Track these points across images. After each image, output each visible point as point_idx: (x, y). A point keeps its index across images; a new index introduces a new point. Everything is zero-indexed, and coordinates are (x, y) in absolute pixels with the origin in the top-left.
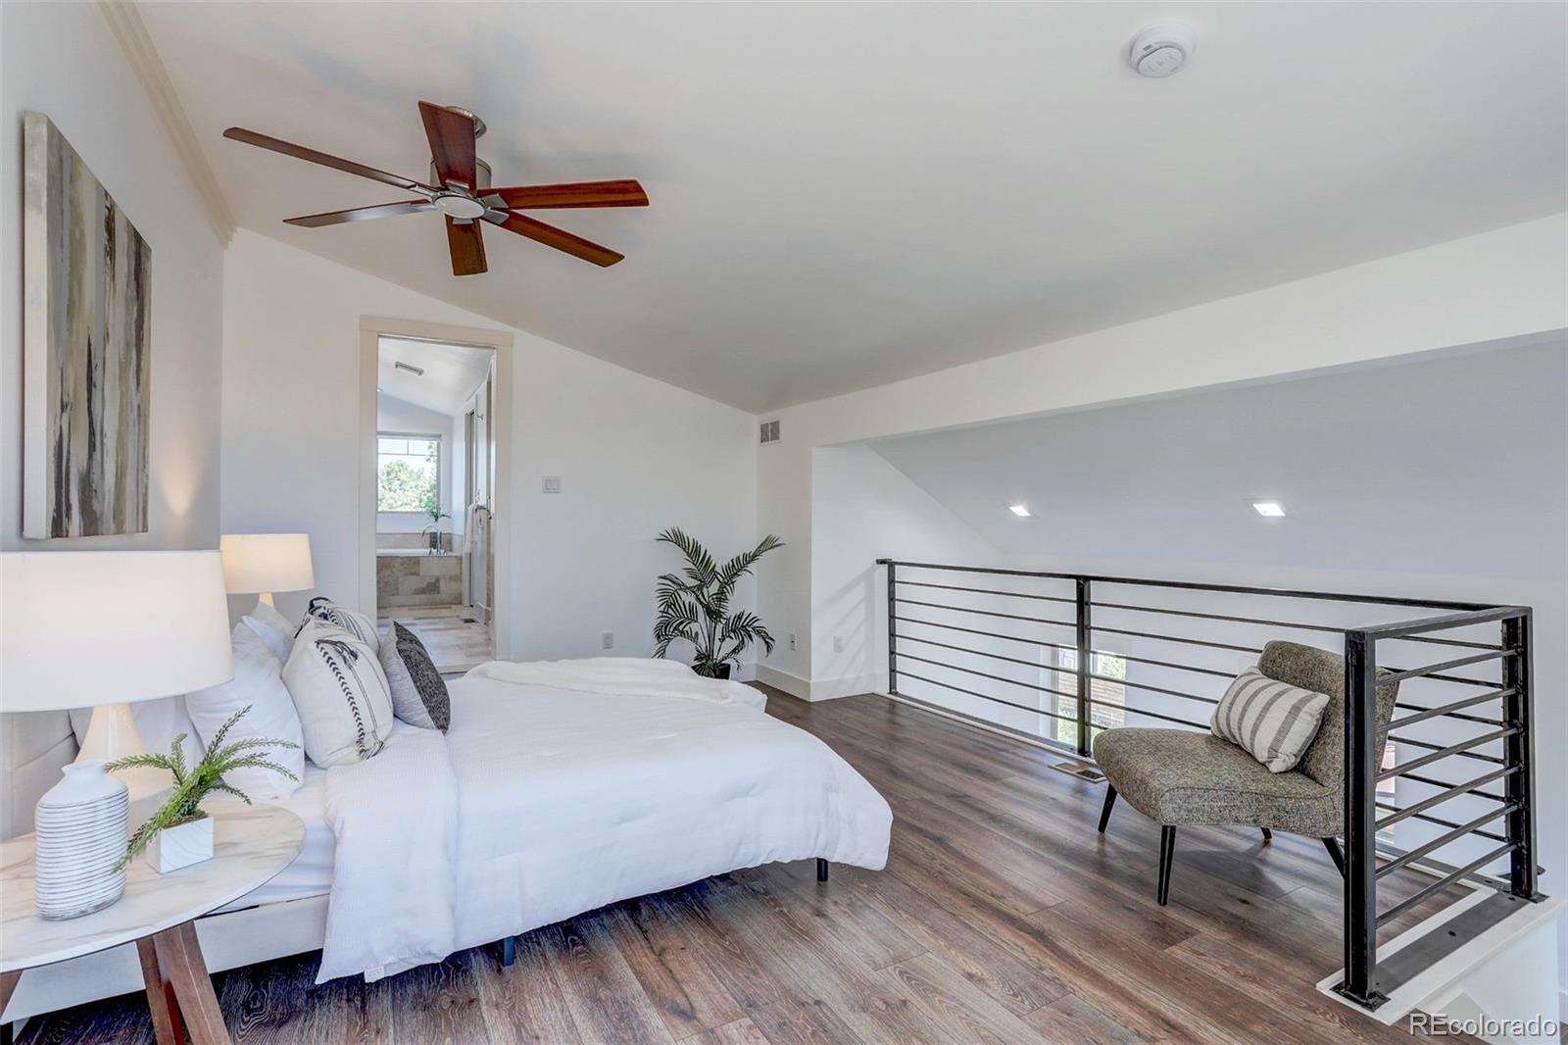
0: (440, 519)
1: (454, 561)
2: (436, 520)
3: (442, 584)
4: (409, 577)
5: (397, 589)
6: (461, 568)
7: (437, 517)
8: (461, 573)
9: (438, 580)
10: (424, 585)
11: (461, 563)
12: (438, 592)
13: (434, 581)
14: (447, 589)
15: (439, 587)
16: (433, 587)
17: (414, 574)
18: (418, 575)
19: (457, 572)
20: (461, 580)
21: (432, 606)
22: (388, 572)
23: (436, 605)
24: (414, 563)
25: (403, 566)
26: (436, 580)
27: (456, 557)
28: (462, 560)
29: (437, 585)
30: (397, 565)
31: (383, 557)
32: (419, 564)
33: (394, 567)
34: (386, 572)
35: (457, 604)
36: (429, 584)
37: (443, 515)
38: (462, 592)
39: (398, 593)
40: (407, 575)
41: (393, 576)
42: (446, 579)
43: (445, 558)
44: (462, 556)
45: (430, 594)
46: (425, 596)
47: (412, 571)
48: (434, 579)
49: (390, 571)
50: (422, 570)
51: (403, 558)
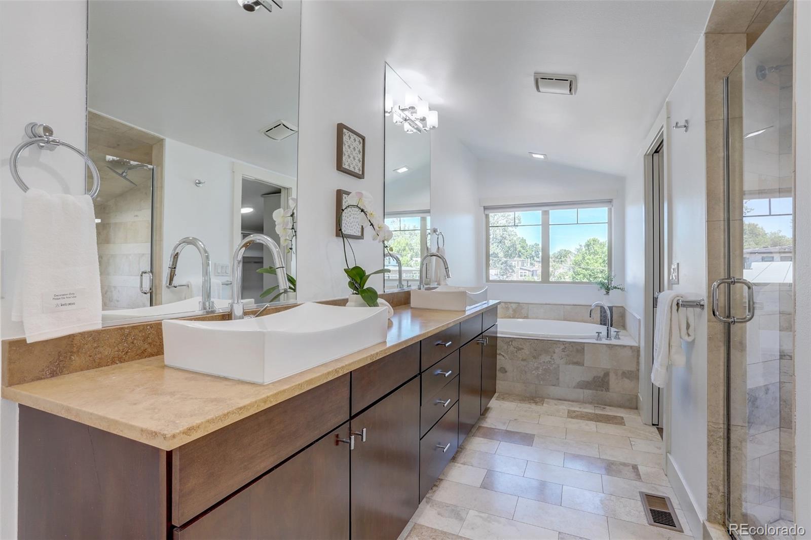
0: (611, 292)
1: (629, 353)
2: (608, 293)
3: (613, 381)
4: (571, 366)
5: (558, 379)
6: (638, 363)
7: (608, 290)
8: (638, 370)
9: (607, 374)
10: (588, 377)
11: (638, 356)
12: (607, 389)
13: (602, 374)
14: (617, 386)
15: (608, 383)
16: (600, 383)
17: (577, 363)
18: (583, 365)
19: (632, 368)
20: (637, 378)
21: (597, 407)
22: (548, 359)
23: (602, 406)
24: (578, 351)
25: (564, 352)
26: (605, 374)
27: (631, 347)
28: (639, 353)
29: (606, 381)
30: (557, 351)
31: (542, 340)
32: (584, 352)
33: (554, 353)
34: (545, 358)
35: (631, 408)
36: (596, 378)
37: (615, 288)
38: (639, 394)
39: (559, 384)
40: (569, 364)
41: (553, 362)
42: (617, 375)
43: (617, 347)
44: (639, 348)
45: (597, 390)
46: (591, 391)
47: (575, 360)
48: (603, 373)
49: (550, 357)
50: (588, 359)
51: (565, 343)
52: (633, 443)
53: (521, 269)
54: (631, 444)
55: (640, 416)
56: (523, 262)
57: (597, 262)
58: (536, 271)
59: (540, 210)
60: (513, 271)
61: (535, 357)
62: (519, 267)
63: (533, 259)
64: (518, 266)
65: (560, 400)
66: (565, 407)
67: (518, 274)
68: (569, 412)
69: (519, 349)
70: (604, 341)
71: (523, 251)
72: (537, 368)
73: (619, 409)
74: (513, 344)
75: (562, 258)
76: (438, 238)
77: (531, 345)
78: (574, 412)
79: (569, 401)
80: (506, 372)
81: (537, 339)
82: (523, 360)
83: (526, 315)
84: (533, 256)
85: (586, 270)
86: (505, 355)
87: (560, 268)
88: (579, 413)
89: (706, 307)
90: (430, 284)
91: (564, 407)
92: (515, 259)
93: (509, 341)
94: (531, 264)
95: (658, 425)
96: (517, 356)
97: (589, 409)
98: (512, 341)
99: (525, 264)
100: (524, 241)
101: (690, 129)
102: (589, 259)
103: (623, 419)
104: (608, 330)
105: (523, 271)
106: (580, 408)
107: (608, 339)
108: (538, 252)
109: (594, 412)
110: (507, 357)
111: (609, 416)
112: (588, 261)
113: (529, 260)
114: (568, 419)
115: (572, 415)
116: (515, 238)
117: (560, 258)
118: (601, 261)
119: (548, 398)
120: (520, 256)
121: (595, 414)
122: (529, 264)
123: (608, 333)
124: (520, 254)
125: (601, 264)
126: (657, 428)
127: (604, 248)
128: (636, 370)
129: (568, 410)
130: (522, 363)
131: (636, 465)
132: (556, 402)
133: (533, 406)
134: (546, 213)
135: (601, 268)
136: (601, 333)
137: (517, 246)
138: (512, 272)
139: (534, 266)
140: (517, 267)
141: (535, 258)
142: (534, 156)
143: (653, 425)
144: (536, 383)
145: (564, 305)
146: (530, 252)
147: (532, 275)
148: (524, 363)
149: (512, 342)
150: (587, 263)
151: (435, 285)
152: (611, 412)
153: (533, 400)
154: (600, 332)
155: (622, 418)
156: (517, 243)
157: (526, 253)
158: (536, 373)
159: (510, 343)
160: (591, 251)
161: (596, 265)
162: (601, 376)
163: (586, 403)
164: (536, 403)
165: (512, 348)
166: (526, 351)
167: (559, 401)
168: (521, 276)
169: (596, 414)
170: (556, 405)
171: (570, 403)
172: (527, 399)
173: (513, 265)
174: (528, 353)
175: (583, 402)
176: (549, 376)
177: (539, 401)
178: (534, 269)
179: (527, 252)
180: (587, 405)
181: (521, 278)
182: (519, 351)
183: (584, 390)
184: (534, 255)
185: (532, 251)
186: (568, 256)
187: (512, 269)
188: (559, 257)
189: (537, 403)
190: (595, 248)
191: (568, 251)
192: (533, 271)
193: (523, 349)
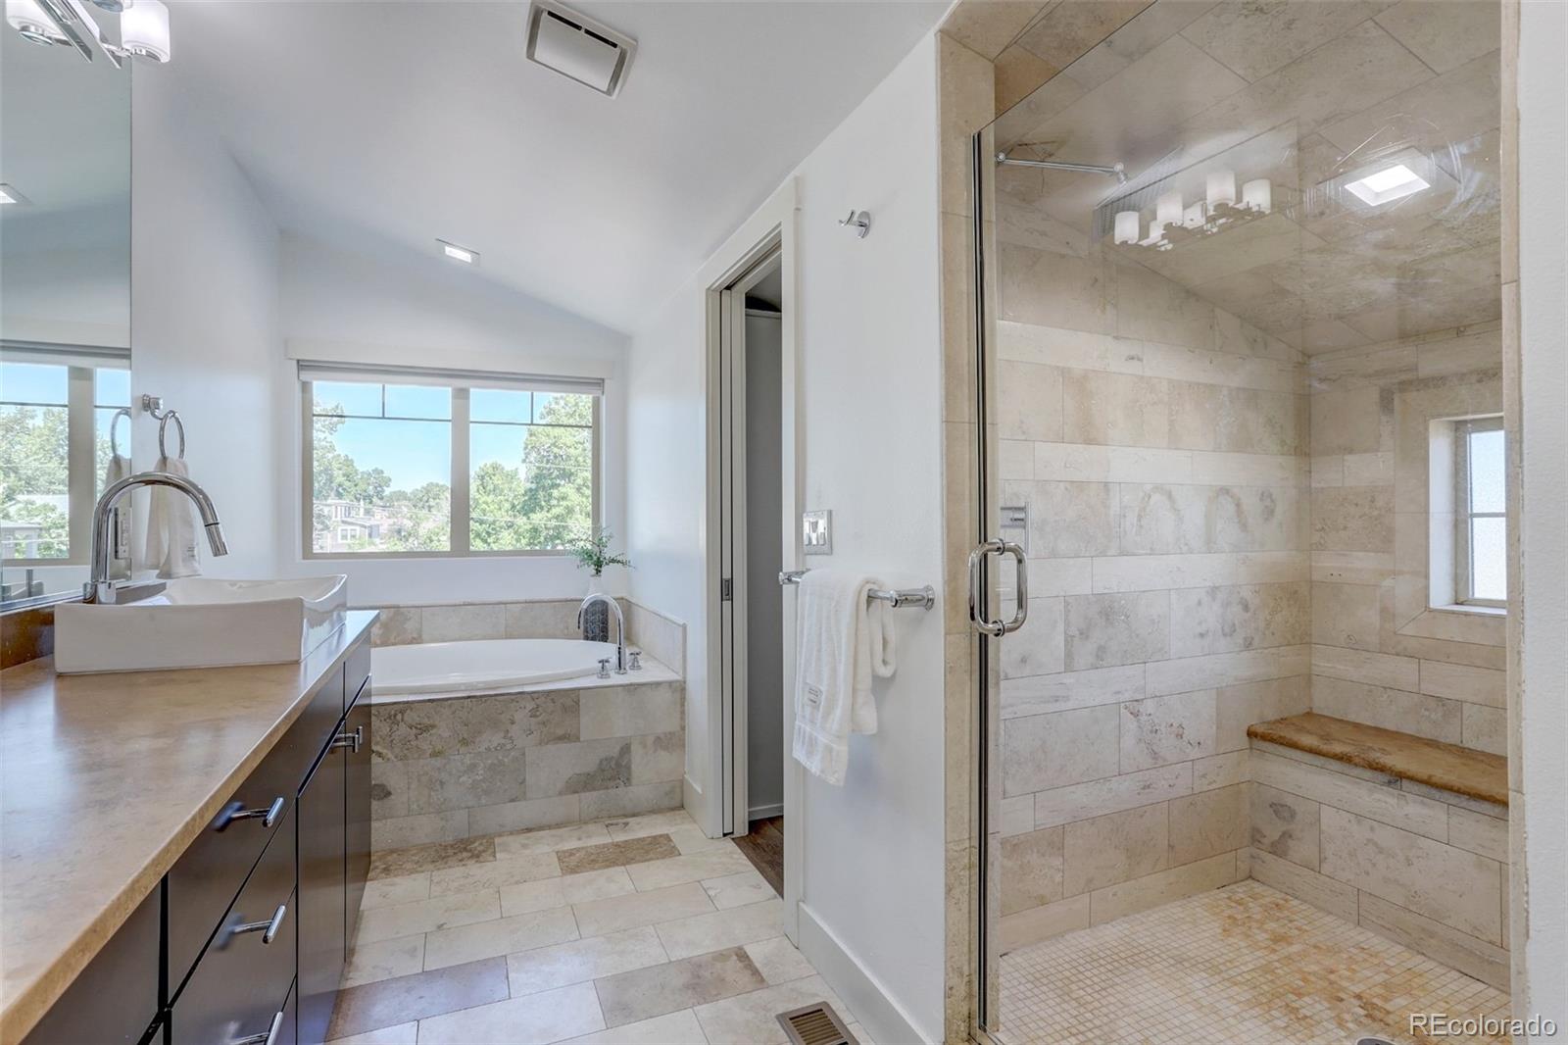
1: (664, 696)
2: (598, 572)
3: (638, 761)
4: (551, 747)
5: (523, 783)
6: (683, 714)
7: (599, 565)
8: (683, 728)
9: (626, 749)
10: (589, 763)
11: (685, 700)
12: (628, 782)
13: (615, 752)
14: (646, 770)
15: (628, 767)
16: (614, 770)
17: (564, 738)
18: (578, 739)
19: (673, 725)
20: (681, 744)
21: (612, 825)
22: (497, 739)
23: (620, 821)
24: (565, 709)
25: (536, 716)
26: (622, 749)
27: (670, 683)
28: (685, 694)
29: (624, 764)
30: (519, 716)
31: (481, 696)
32: (578, 710)
33: (513, 723)
34: (491, 739)
35: (673, 809)
36: (605, 763)
37: (613, 561)
38: (686, 776)
39: (525, 793)
40: (547, 744)
41: (508, 747)
42: (645, 746)
43: (644, 689)
44: (685, 682)
45: (607, 788)
46: (595, 794)
47: (560, 732)
48: (618, 748)
49: (502, 735)
50: (587, 725)
51: (536, 695)
52: (712, 893)
53: (343, 522)
54: (709, 897)
55: (695, 822)
56: (349, 509)
57: (500, 509)
58: (378, 526)
59: (449, 386)
60: (327, 528)
61: (464, 742)
62: (339, 519)
63: (371, 502)
64: (336, 517)
65: (529, 830)
66: (546, 849)
67: (336, 535)
68: (562, 856)
69: (423, 729)
70: (616, 679)
71: (347, 484)
72: (473, 767)
73: (654, 816)
74: (406, 718)
75: (431, 500)
76: (162, 429)
77: (454, 713)
78: (571, 853)
79: (550, 827)
80: (389, 794)
81: (469, 697)
82: (435, 754)
83: (415, 636)
84: (370, 495)
85: (481, 524)
86: (384, 751)
87: (428, 519)
88: (582, 854)
89: (940, 603)
90: (129, 578)
91: (545, 847)
92: (329, 501)
93: (397, 711)
94: (367, 512)
95: (732, 833)
96: (417, 747)
97: (599, 838)
98: (402, 712)
99: (353, 513)
100: (348, 462)
101: (873, 231)
102: (486, 503)
103: (671, 840)
104: (619, 653)
105: (349, 527)
106: (580, 839)
107: (622, 671)
108: (380, 486)
109: (610, 841)
110: (390, 756)
111: (643, 840)
112: (484, 506)
113: (362, 502)
114: (565, 877)
115: (573, 864)
116: (330, 456)
117: (427, 502)
118: (507, 506)
119: (500, 835)
120: (339, 495)
121: (612, 844)
122: (362, 511)
123: (620, 659)
124: (340, 490)
125: (507, 511)
126: (733, 839)
127: (512, 483)
128: (679, 729)
129: (557, 852)
130: (433, 761)
131: (740, 948)
132: (522, 838)
133: (474, 869)
134: (462, 395)
135: (509, 519)
136: (607, 661)
137: (336, 473)
138: (322, 530)
139: (373, 516)
140: (334, 519)
141: (375, 499)
142: (449, 251)
143: (725, 835)
144: (470, 804)
145: (505, 604)
146: (362, 486)
147: (370, 536)
148: (438, 762)
149: (403, 715)
150: (484, 511)
151: (151, 578)
152: (644, 829)
153: (465, 849)
154: (604, 658)
155: (667, 837)
156: (335, 465)
157: (353, 489)
158: (470, 781)
159: (399, 717)
160: (488, 488)
161: (498, 514)
162: (614, 755)
163: (586, 823)
164: (476, 856)
165: (403, 729)
166: (443, 731)
167: (529, 834)
168: (344, 537)
169: (617, 845)
170: (525, 846)
171: (553, 832)
172: (450, 852)
173: (326, 513)
174: (446, 734)
175: (580, 822)
176: (501, 781)
177: (481, 848)
178: (373, 522)
179: (356, 485)
180: (591, 827)
181: (344, 541)
182: (425, 734)
183: (583, 795)
184: (371, 493)
185: (369, 484)
186: (442, 497)
187: (323, 523)
188: (425, 498)
189: (478, 857)
190: (496, 482)
191: (442, 486)
192: (371, 527)
193: (433, 726)
